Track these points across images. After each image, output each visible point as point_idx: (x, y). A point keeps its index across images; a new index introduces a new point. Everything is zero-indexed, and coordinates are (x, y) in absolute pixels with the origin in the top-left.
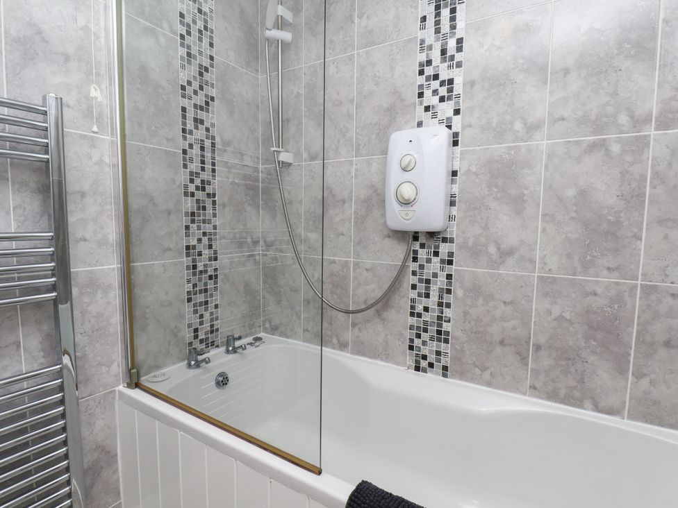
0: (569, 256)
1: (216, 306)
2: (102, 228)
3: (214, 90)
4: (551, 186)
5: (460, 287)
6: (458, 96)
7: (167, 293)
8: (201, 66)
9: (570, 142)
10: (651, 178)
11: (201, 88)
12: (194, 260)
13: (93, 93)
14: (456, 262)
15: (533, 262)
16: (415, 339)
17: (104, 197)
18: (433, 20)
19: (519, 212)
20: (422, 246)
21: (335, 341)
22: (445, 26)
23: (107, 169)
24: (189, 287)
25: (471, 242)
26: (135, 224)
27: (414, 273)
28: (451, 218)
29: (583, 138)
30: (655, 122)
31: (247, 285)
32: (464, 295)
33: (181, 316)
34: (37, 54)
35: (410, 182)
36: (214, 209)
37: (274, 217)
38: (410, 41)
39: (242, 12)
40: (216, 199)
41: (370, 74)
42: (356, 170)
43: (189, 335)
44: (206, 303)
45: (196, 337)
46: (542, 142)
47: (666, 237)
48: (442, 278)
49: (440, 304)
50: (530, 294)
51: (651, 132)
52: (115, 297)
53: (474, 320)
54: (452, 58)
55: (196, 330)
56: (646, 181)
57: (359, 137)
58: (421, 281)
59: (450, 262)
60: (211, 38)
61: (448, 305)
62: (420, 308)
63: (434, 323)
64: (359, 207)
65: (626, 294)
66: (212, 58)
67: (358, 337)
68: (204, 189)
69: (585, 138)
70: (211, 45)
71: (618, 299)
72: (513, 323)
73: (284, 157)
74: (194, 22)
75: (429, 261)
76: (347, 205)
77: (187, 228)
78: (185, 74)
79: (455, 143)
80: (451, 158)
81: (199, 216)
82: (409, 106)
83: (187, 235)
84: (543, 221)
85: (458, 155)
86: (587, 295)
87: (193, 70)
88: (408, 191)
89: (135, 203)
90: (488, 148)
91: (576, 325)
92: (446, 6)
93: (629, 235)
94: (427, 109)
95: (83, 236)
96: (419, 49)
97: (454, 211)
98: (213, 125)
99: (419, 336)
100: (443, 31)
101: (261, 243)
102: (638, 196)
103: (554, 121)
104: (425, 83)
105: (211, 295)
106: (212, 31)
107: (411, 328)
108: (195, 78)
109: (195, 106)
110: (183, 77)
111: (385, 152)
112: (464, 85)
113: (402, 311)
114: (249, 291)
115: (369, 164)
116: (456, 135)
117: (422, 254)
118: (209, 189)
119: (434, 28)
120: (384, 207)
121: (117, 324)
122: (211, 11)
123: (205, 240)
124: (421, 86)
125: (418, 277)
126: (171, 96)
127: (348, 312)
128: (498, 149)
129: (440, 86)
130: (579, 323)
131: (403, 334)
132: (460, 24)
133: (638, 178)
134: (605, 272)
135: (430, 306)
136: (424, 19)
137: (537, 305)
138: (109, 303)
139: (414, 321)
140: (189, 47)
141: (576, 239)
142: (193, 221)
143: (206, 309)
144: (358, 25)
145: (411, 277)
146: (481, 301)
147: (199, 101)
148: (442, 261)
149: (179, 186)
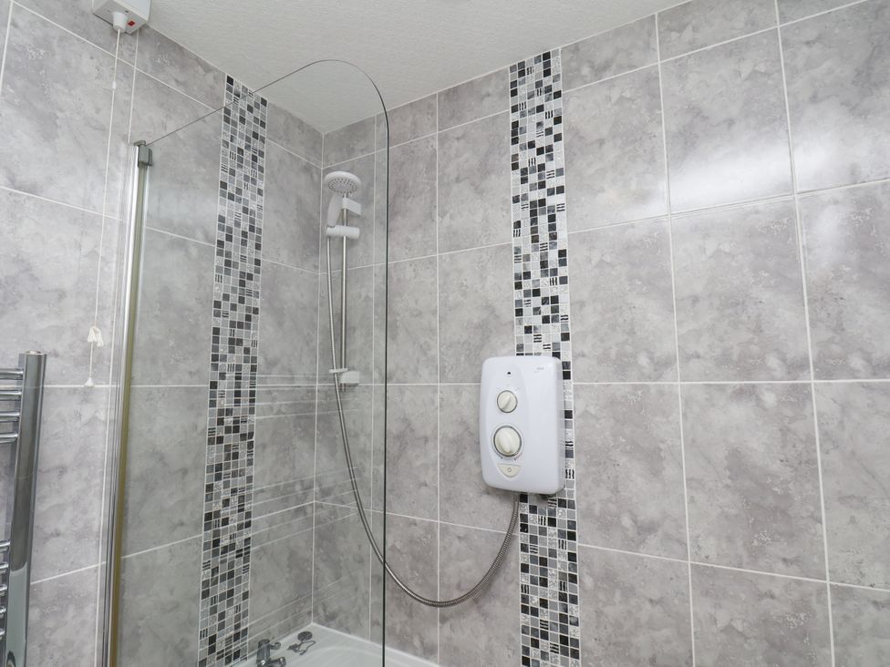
0: (730, 539)
1: (245, 596)
2: (85, 512)
3: (259, 300)
4: (693, 441)
5: (587, 573)
6: (565, 318)
7: (172, 592)
8: (242, 274)
9: (710, 385)
10: (820, 440)
11: (242, 300)
12: (216, 533)
13: (92, 337)
14: (580, 536)
15: (682, 543)
16: (531, 649)
17: (92, 468)
18: (529, 227)
19: (655, 473)
20: (533, 509)
21: (417, 642)
22: (544, 236)
23: (101, 428)
24: (205, 575)
25: (597, 509)
26: (134, 495)
27: (524, 548)
28: (568, 473)
29: (725, 382)
30: (814, 369)
31: (292, 554)
32: (595, 585)
33: (191, 622)
34: (21, 296)
35: (511, 428)
36: (250, 454)
37: (333, 454)
38: (503, 247)
39: (300, 202)
40: (254, 439)
41: (455, 282)
42: (442, 399)
43: (200, 648)
44: (231, 593)
45: (212, 650)
46: (675, 383)
47: (853, 520)
48: (562, 559)
49: (563, 597)
50: (684, 591)
51: (811, 379)
52: (94, 612)
53: (611, 623)
54: (555, 272)
55: (213, 639)
56: (815, 443)
57: (445, 357)
58: (533, 559)
59: (572, 536)
60: (258, 239)
61: (574, 600)
62: (534, 601)
63: (556, 624)
64: (447, 450)
65: (814, 599)
66: (258, 262)
67: (449, 639)
68: (236, 429)
69: (729, 382)
70: (258, 247)
71: (802, 605)
72: (666, 632)
73: (348, 377)
74: (237, 224)
75: (543, 531)
76: (430, 444)
77: (210, 488)
78: (220, 287)
79: (567, 376)
80: (562, 393)
81: (228, 467)
82: (505, 325)
83: (209, 499)
84: (689, 487)
85: (571, 391)
86: (761, 596)
87: (233, 279)
88: (508, 440)
89: (136, 467)
90: (608, 385)
91: (753, 641)
92: (543, 213)
93: (805, 514)
94: (528, 330)
95: (56, 530)
96: (514, 258)
97: (572, 464)
98: (254, 343)
99: (535, 644)
100: (541, 240)
101: (316, 489)
102: (807, 462)
103: (688, 358)
104: (524, 299)
105: (239, 580)
106: (260, 231)
107: (525, 630)
108: (234, 290)
109: (232, 324)
110: (218, 291)
111: (478, 379)
112: (571, 305)
113: (510, 604)
114: (295, 561)
115: (458, 392)
116: (566, 365)
117: (534, 521)
118: (244, 429)
119: (530, 236)
120: (478, 451)
121: (93, 653)
122: (260, 208)
123: (234, 501)
124: (519, 302)
125: (529, 553)
126: (200, 318)
127: (434, 604)
128: (620, 386)
129: (543, 304)
130: (755, 638)
131: (513, 639)
132: (562, 233)
133: (804, 438)
134: (781, 565)
135: (549, 598)
136: (518, 224)
137: (696, 608)
138: (83, 623)
139: (527, 619)
140: (228, 254)
141: (736, 516)
142: (218, 477)
143: (230, 603)
144: (439, 225)
145: (521, 553)
146: (618, 596)
147: (239, 315)
148: (561, 534)
149: (203, 432)
